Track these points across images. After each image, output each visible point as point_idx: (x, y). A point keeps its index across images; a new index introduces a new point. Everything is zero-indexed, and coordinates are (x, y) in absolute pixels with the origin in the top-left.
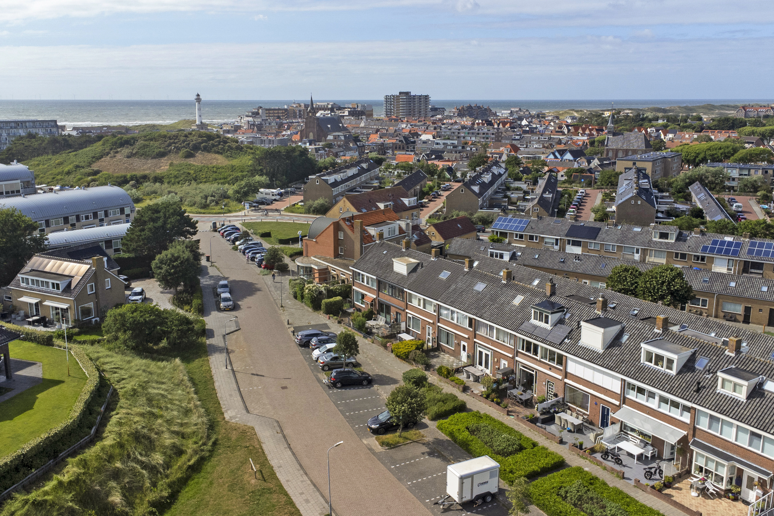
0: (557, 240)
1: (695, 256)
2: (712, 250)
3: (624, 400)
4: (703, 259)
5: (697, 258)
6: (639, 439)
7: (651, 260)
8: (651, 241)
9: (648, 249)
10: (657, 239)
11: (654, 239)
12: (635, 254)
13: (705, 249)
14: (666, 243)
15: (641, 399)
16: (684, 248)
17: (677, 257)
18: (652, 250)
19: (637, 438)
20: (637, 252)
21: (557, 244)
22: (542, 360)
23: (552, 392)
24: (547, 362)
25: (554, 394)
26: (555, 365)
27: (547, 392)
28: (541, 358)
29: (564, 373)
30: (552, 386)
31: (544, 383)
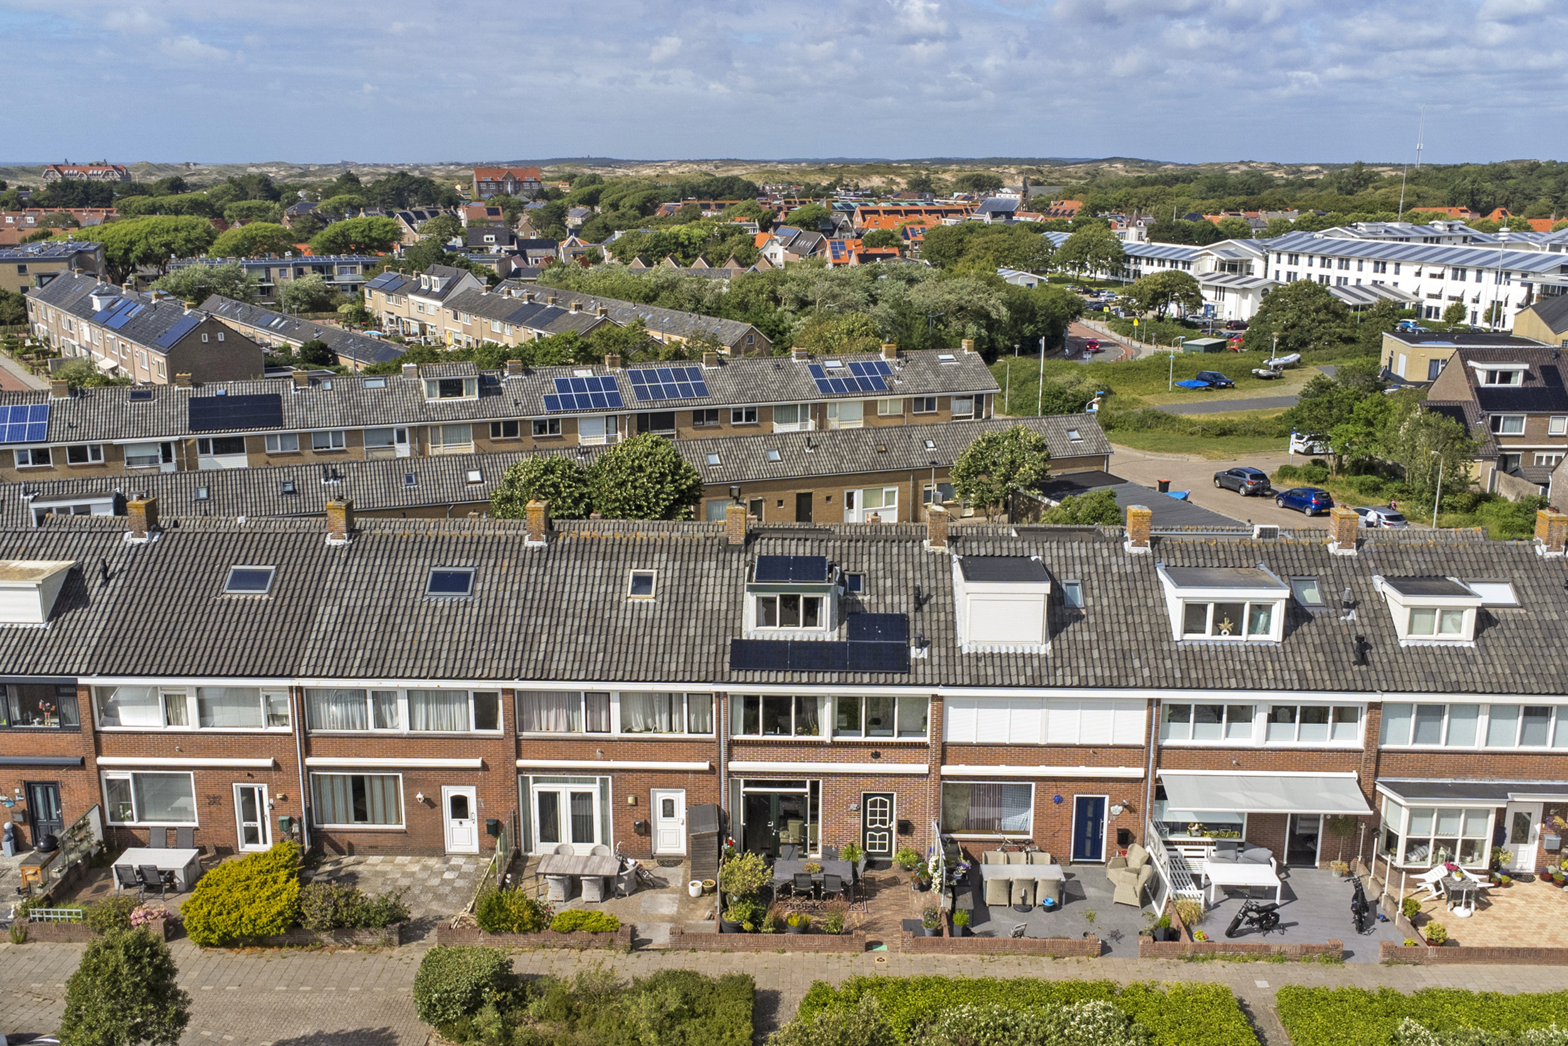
0: (166, 446)
1: (536, 422)
2: (568, 403)
3: (1161, 756)
4: (554, 423)
5: (541, 426)
6: (1208, 844)
7: (436, 452)
8: (423, 406)
9: (426, 427)
10: (437, 400)
11: (430, 401)
12: (397, 446)
13: (551, 402)
14: (462, 405)
15: (1215, 736)
16: (506, 408)
17: (496, 433)
18: (437, 427)
19: (1200, 843)
20: (401, 439)
21: (167, 458)
22: (837, 739)
23: (883, 822)
24: (862, 738)
25: (894, 825)
26: (895, 739)
27: (865, 830)
28: (835, 733)
29: (935, 751)
30: (883, 804)
31: (853, 806)
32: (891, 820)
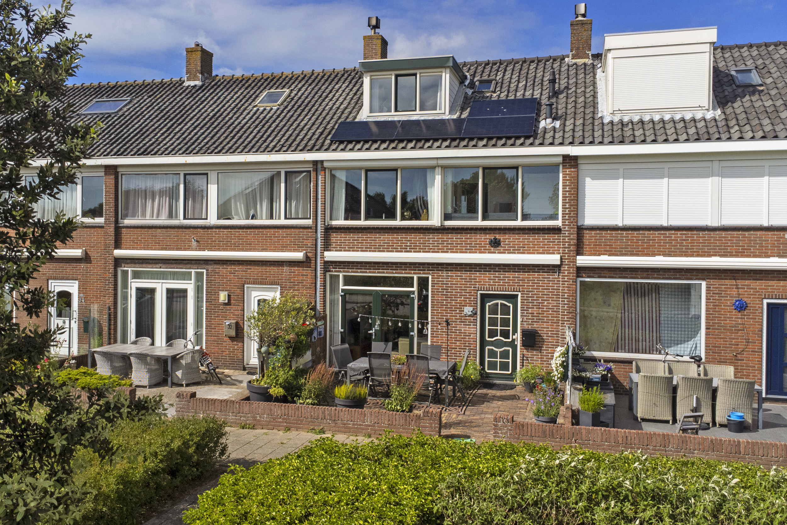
22: (450, 223)
23: (505, 334)
24: (479, 223)
25: (518, 337)
26: (519, 223)
27: (483, 343)
28: (447, 217)
29: (569, 236)
30: (505, 310)
31: (468, 310)
32: (515, 331)
